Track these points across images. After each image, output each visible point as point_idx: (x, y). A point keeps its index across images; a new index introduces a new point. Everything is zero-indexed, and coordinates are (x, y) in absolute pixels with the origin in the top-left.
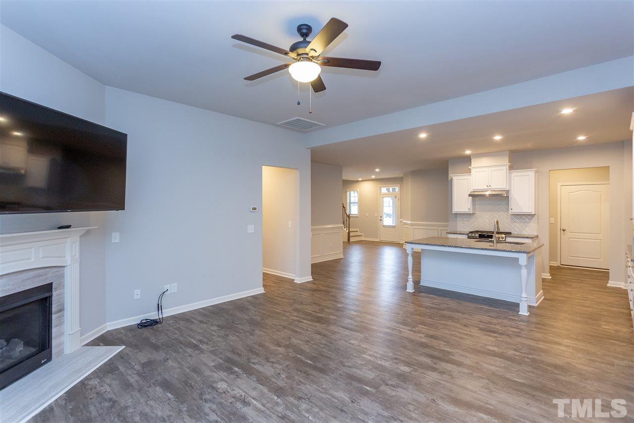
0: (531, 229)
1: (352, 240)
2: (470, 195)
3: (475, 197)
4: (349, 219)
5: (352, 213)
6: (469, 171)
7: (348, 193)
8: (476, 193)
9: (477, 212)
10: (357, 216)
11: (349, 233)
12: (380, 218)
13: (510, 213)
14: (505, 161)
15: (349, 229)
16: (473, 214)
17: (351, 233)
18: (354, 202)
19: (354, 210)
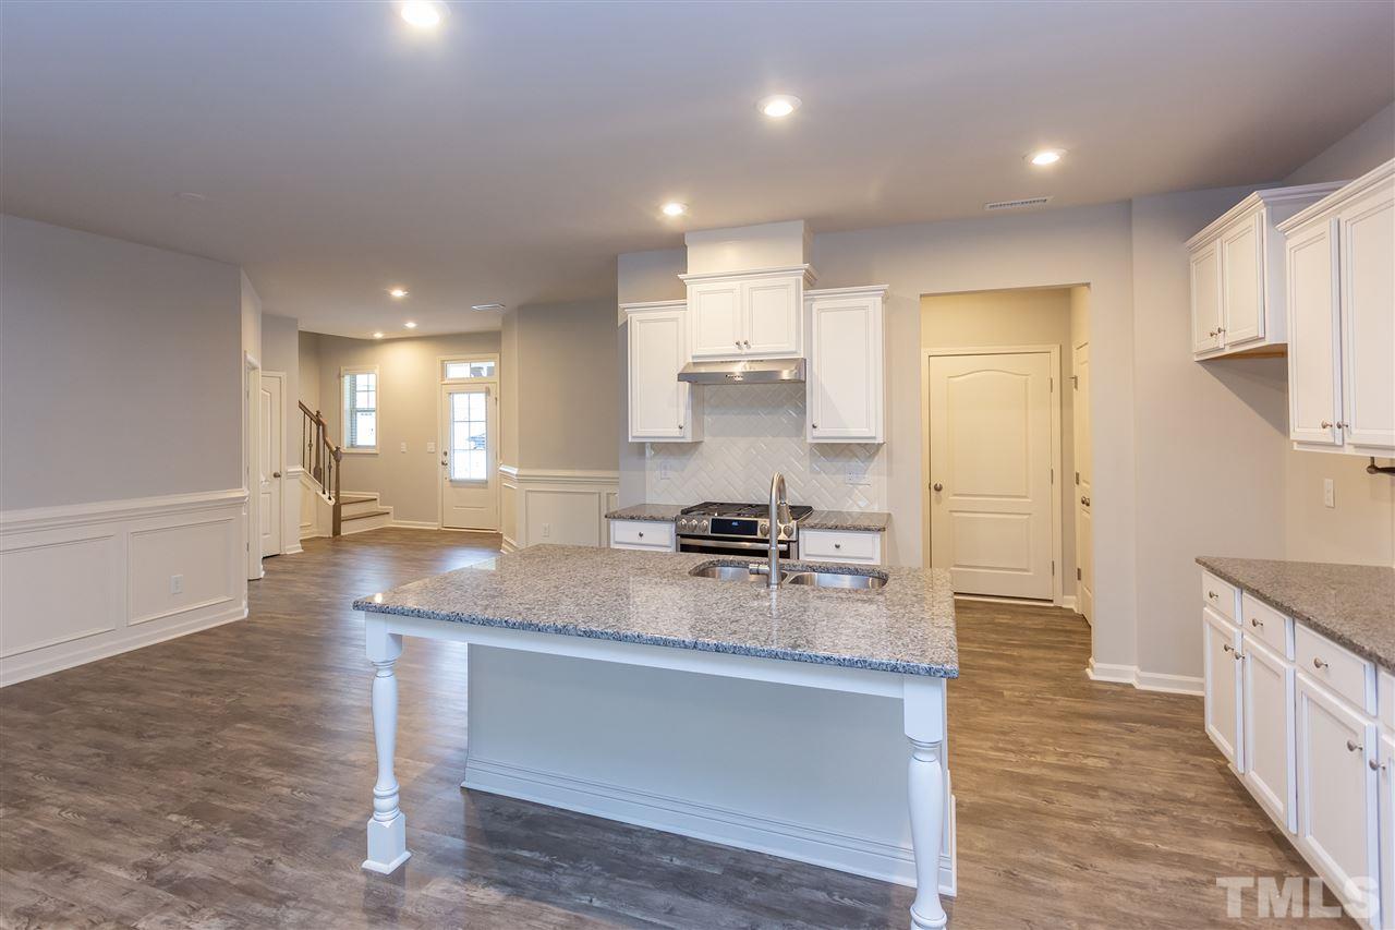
0: (866, 493)
1: (347, 529)
2: (682, 377)
3: (702, 383)
4: (338, 461)
5: (360, 442)
6: (680, 292)
7: (347, 380)
8: (703, 370)
9: (707, 439)
10: (374, 451)
11: (337, 509)
12: (441, 458)
13: (809, 440)
14: (793, 257)
15: (337, 493)
16: (695, 445)
17: (344, 508)
18: (365, 406)
19: (366, 433)
